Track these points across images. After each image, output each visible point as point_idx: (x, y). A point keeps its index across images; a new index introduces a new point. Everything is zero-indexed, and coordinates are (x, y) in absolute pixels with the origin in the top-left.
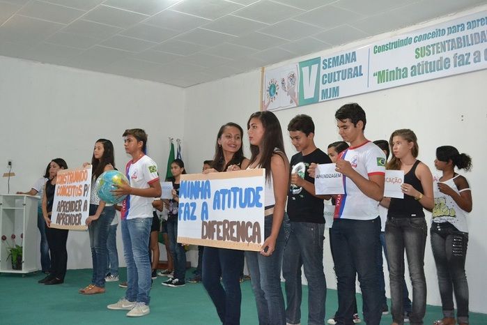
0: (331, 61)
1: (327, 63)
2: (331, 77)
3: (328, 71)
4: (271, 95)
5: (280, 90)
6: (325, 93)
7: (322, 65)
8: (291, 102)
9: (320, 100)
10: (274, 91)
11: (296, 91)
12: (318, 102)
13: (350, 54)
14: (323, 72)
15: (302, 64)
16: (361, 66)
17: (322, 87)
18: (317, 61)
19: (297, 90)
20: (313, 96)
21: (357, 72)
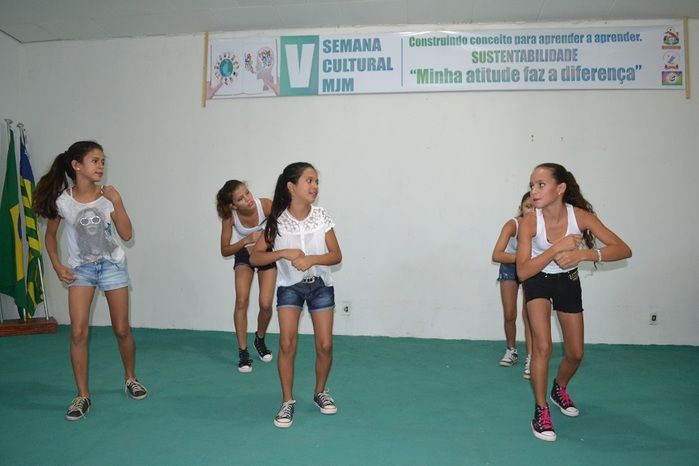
0: (338, 43)
1: (331, 45)
2: (339, 65)
3: (332, 56)
4: (223, 75)
5: (241, 70)
6: (328, 84)
7: (321, 47)
8: (265, 88)
9: (320, 91)
10: (230, 69)
11: (274, 74)
12: (316, 94)
13: (370, 40)
14: (323, 56)
15: (286, 40)
16: (389, 59)
17: (322, 76)
18: (314, 39)
19: (275, 72)
20: (307, 86)
21: (385, 65)
